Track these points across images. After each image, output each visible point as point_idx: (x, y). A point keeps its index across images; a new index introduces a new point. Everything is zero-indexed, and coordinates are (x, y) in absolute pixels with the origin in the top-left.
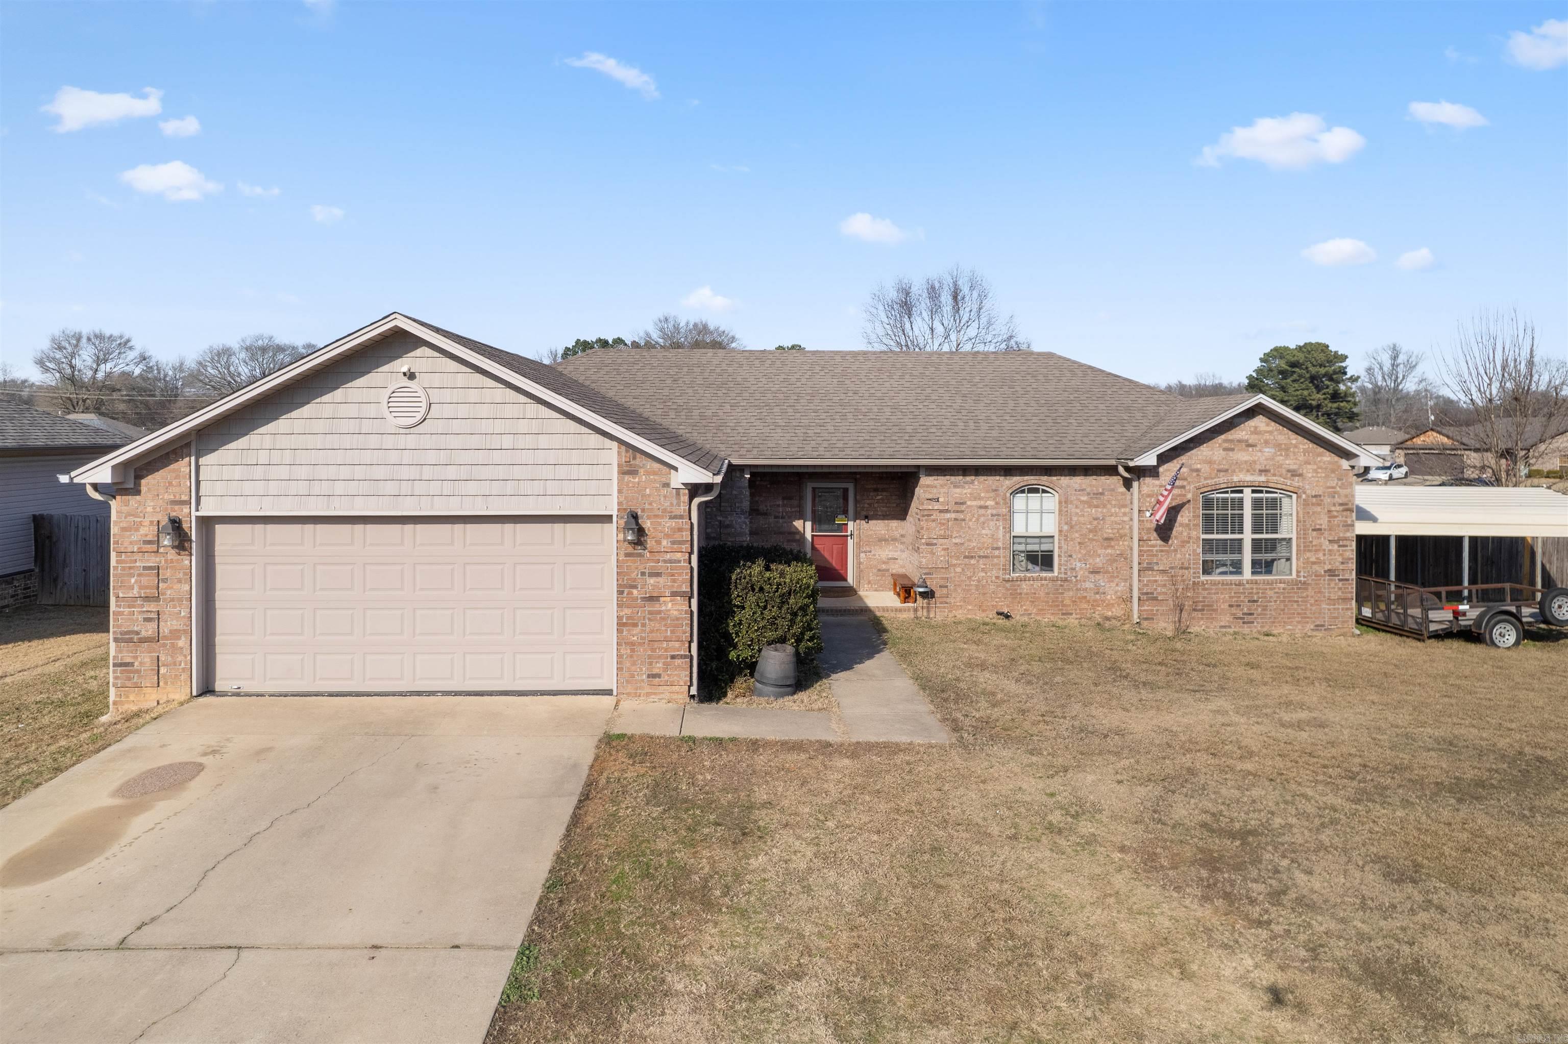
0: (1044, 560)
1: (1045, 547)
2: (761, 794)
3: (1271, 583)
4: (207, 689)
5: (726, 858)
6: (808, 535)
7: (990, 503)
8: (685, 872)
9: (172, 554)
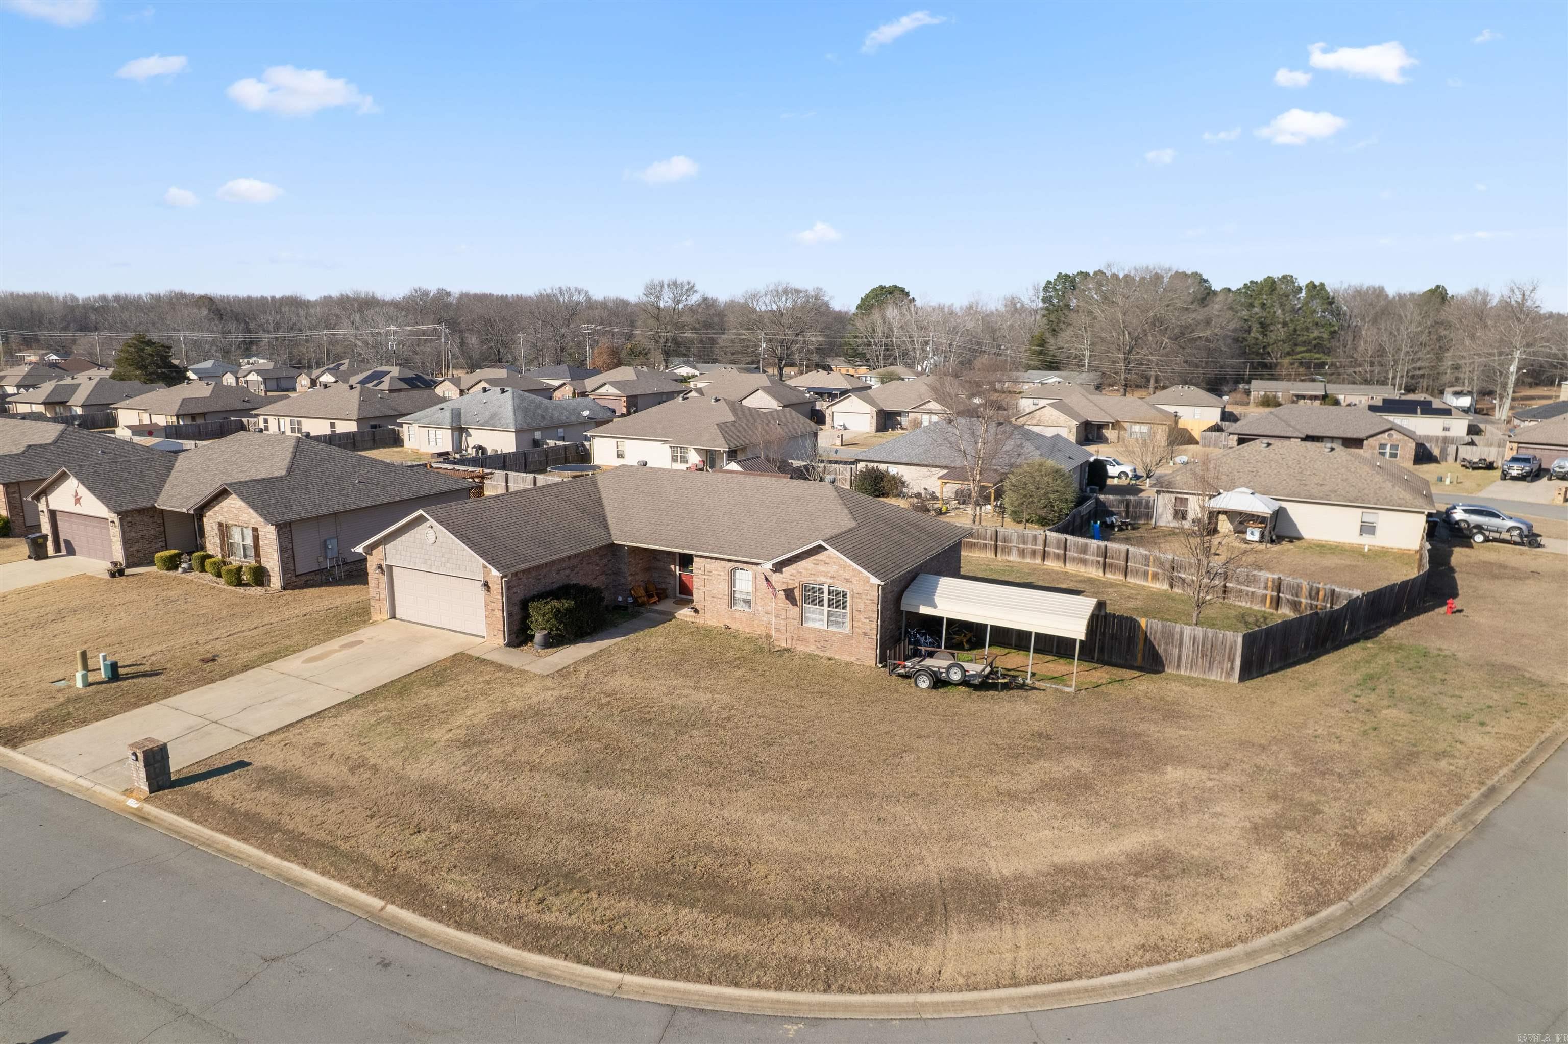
1: (748, 597)
3: (835, 633)
4: (393, 617)
6: (678, 573)
7: (722, 573)
9: (380, 575)
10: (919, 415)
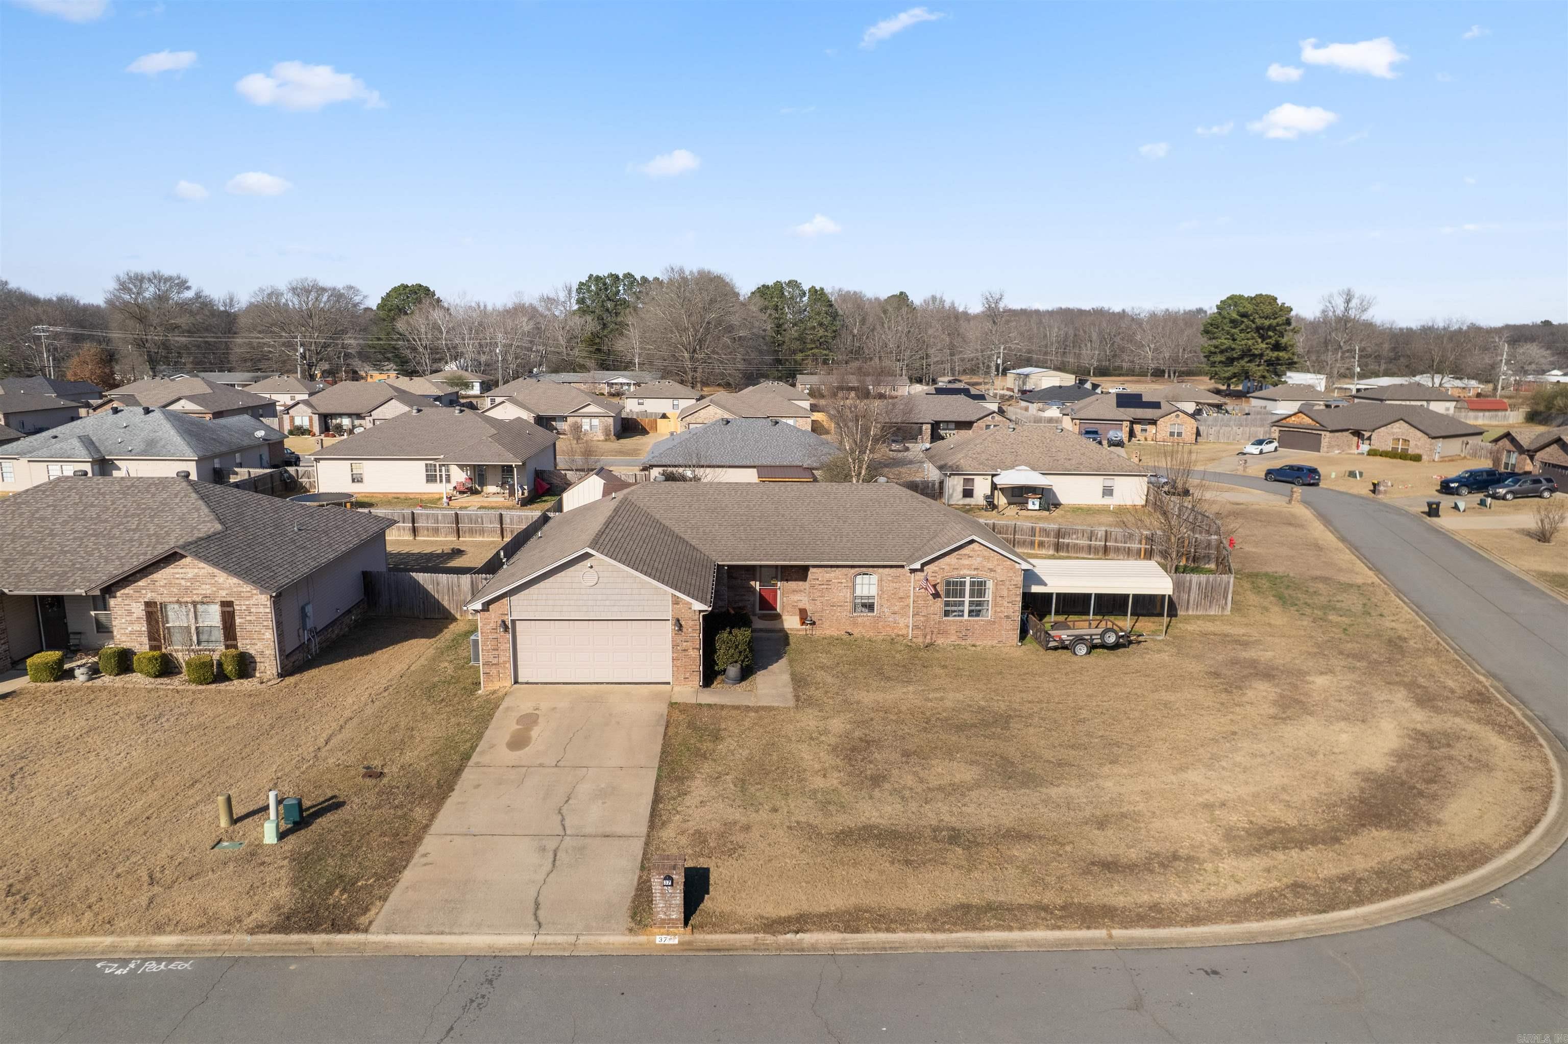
0: (870, 607)
1: (870, 601)
2: (723, 726)
3: (977, 621)
4: (516, 682)
5: (710, 745)
6: (758, 588)
7: (844, 581)
8: (699, 749)
9: (502, 634)
10: (578, 419)
